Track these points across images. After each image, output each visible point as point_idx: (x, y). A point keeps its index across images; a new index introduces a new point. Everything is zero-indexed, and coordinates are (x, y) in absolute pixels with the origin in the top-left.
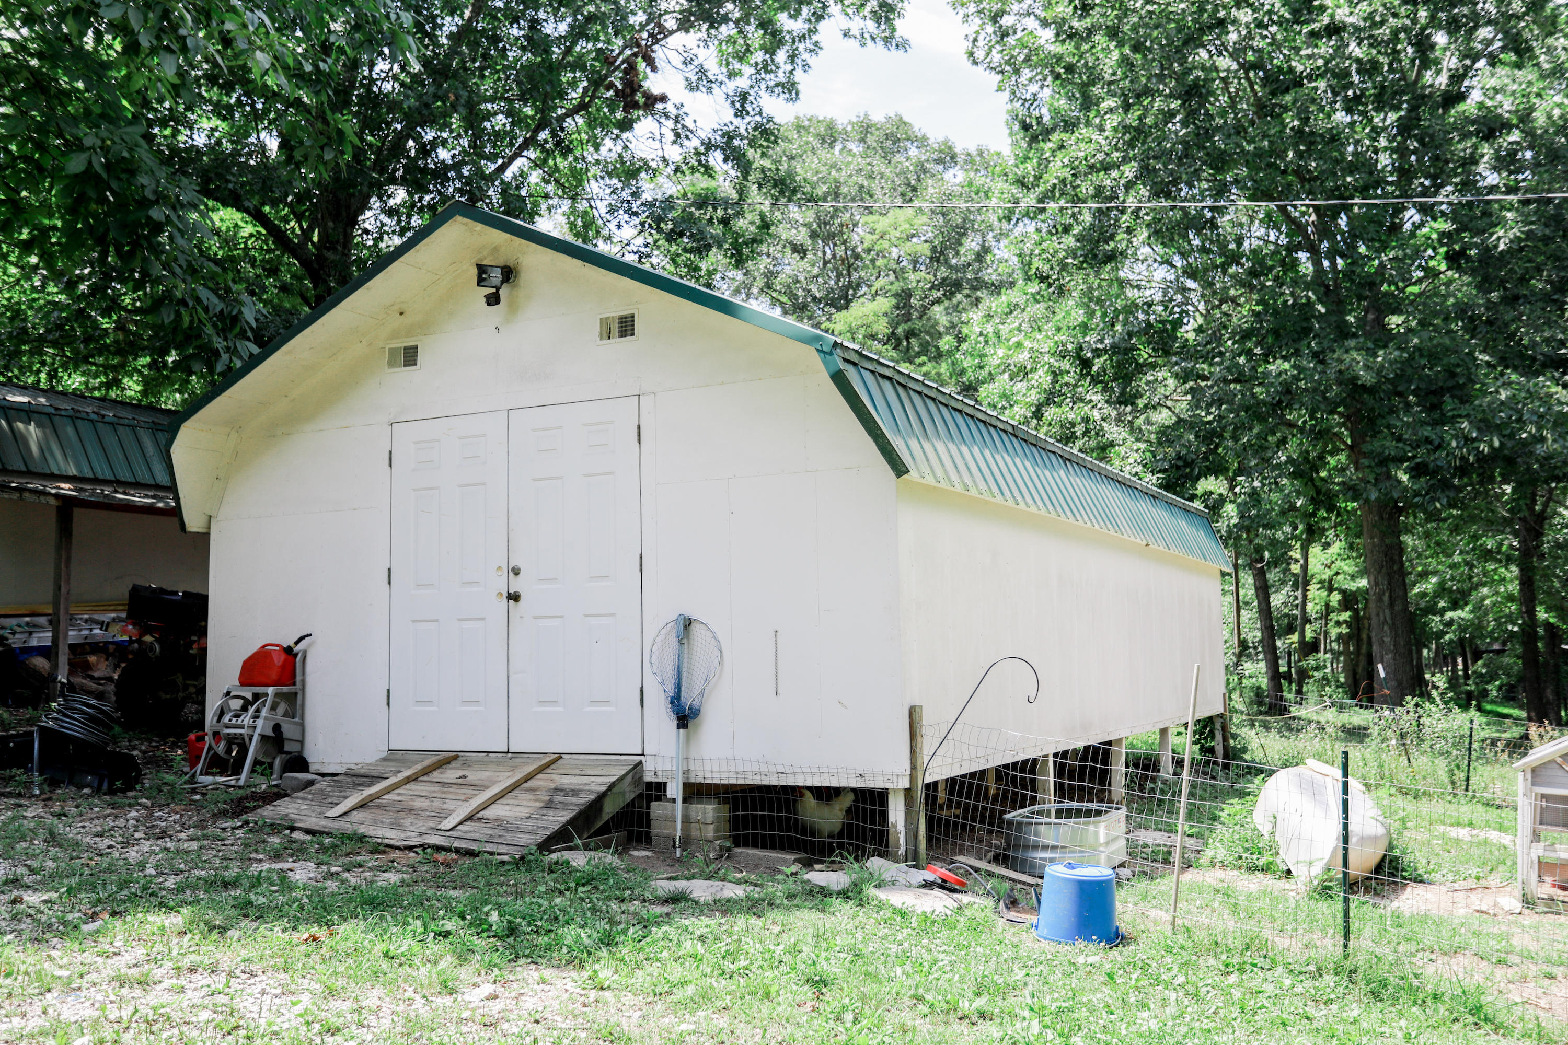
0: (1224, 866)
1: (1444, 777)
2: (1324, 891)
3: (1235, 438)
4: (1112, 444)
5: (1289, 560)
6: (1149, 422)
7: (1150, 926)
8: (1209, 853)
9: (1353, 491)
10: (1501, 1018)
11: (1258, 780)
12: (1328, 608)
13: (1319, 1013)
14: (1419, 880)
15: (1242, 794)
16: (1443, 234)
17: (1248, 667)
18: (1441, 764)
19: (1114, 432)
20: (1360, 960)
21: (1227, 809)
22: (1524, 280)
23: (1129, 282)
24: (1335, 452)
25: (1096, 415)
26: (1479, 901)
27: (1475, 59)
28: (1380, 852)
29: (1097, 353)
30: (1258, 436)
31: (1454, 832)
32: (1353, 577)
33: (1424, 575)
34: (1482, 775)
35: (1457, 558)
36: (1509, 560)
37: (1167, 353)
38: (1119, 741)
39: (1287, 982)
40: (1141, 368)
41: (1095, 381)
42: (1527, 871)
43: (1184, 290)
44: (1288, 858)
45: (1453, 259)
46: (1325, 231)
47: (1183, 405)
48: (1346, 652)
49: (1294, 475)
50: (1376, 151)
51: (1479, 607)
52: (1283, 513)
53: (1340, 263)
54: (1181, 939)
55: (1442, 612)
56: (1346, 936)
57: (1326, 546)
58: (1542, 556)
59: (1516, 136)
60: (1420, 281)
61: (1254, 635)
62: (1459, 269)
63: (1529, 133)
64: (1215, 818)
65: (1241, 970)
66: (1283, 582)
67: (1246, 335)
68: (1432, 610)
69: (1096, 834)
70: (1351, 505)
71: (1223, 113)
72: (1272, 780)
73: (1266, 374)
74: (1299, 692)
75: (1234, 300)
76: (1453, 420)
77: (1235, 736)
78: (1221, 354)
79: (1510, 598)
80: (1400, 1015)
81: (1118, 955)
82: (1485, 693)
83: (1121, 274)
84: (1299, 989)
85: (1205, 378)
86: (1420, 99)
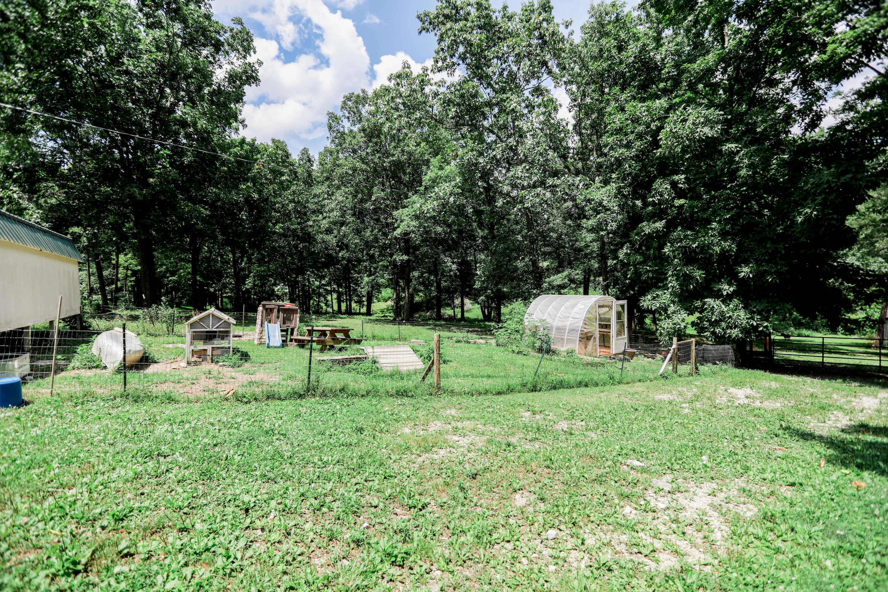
0: (78, 368)
1: (165, 329)
2: (118, 371)
3: (86, 213)
4: (25, 209)
5: (111, 259)
6: (46, 202)
7: (40, 396)
8: (72, 365)
9: (135, 236)
10: (177, 399)
11: (94, 337)
12: (127, 276)
13: (114, 412)
14: (156, 362)
15: (88, 342)
16: (168, 155)
17: (95, 297)
18: (165, 325)
19: (25, 203)
20: (130, 392)
21: (80, 348)
22: (193, 175)
23: (34, 144)
24: (128, 222)
25: (15, 196)
26: (174, 366)
27: (179, 101)
28: (141, 355)
29: (16, 170)
30: (96, 213)
31: (167, 346)
32: (136, 266)
33: (161, 266)
34: (178, 328)
35: (172, 260)
36: (188, 262)
37: (54, 176)
38: (28, 328)
39: (102, 404)
40: (40, 180)
41: (15, 181)
42: (188, 354)
43: (62, 153)
44: (105, 362)
45: (171, 164)
46: (124, 144)
47: (62, 197)
48: (134, 291)
49: (112, 229)
50: (145, 121)
51: (180, 277)
52: (107, 242)
53: (130, 156)
54: (55, 398)
55: (168, 277)
56: (125, 384)
57: (126, 255)
58: (198, 261)
59: (191, 130)
60: (160, 169)
61: (96, 286)
62: (173, 168)
63: (196, 130)
64: (75, 352)
65: (82, 403)
66: (109, 267)
67: (91, 175)
68: (164, 276)
69: (13, 365)
70: (134, 241)
71: (80, 88)
72: (99, 336)
73: (101, 191)
74: (116, 305)
75: (86, 161)
76: (170, 216)
77: (85, 322)
78: (79, 180)
79: (189, 273)
80: (144, 405)
81: (22, 410)
82: (181, 303)
83: (30, 140)
84: (107, 405)
85: (73, 188)
86: (160, 108)
